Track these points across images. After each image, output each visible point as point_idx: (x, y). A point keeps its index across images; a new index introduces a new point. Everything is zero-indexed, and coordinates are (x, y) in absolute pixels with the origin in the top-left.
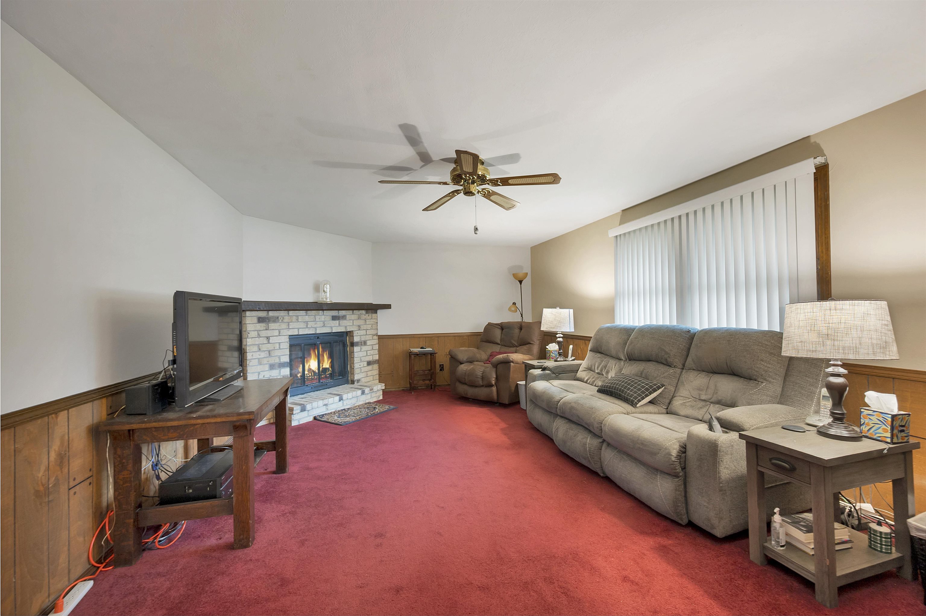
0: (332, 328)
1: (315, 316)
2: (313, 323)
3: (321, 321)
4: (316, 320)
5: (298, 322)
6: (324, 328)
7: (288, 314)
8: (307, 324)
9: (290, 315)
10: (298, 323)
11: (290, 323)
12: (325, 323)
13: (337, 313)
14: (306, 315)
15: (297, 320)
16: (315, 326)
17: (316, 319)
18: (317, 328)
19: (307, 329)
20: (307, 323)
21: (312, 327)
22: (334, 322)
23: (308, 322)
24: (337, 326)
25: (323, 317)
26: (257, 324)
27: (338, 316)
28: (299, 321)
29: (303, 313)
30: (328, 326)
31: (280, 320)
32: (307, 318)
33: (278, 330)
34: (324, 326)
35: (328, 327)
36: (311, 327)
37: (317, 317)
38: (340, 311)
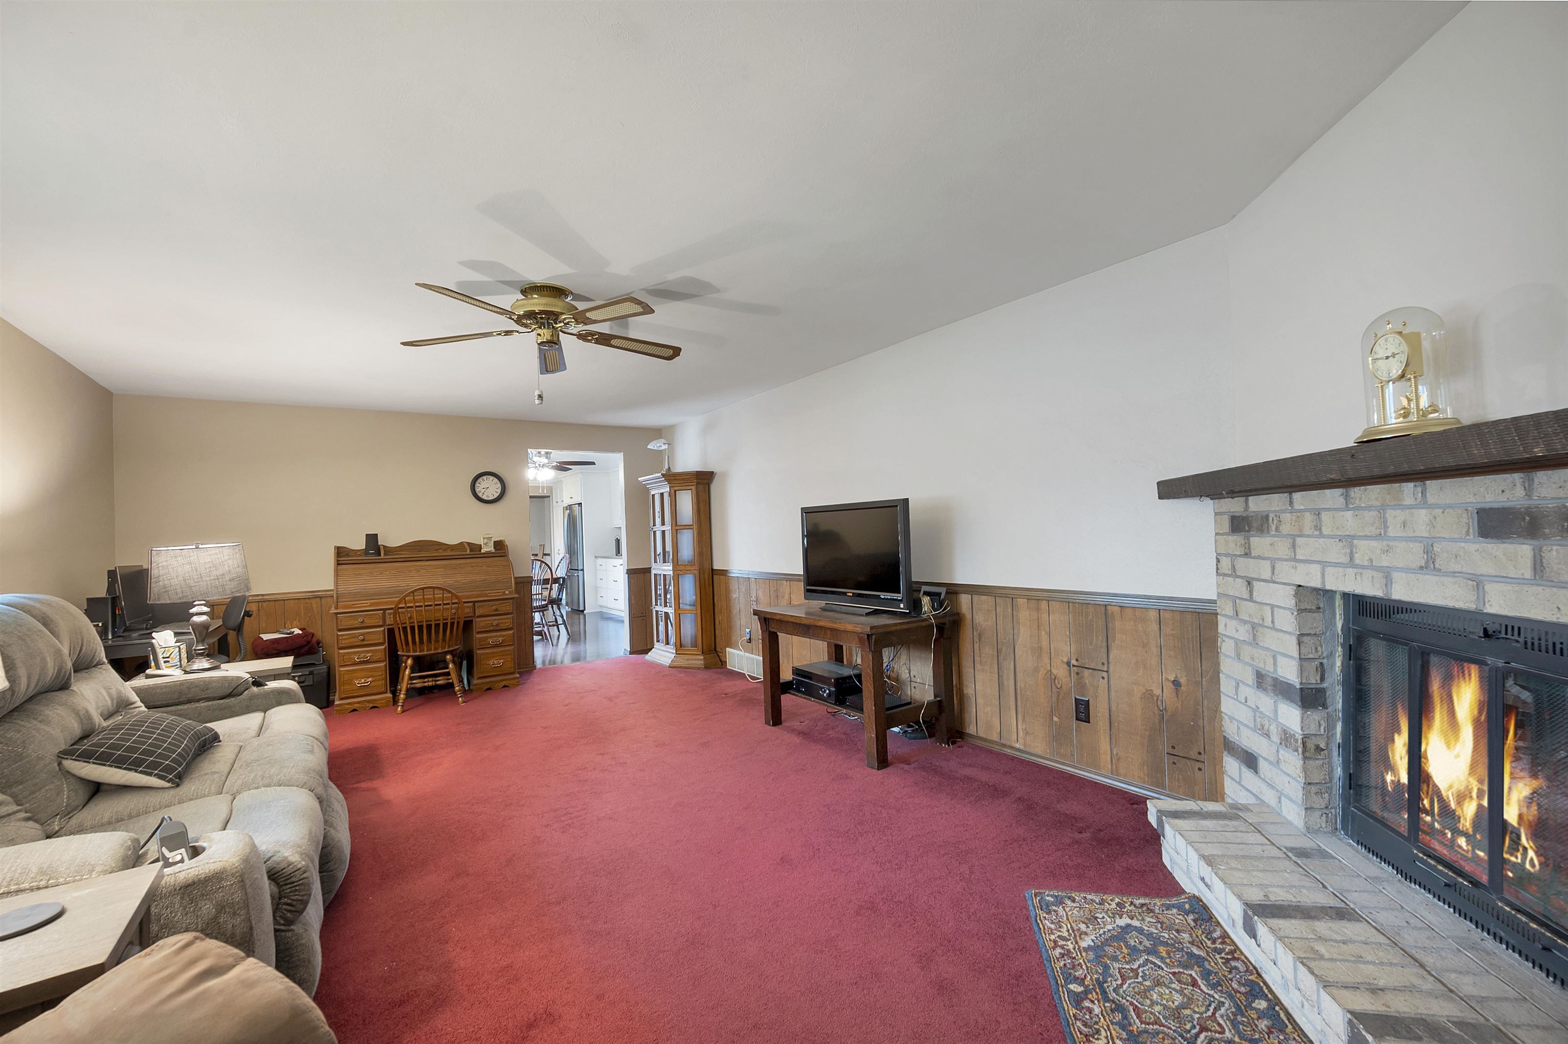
0: (1478, 583)
1: (1382, 509)
2: (1374, 543)
3: (1415, 539)
4: (1391, 533)
5: (1321, 535)
6: (1430, 579)
7: (1291, 503)
8: (1352, 546)
9: (1297, 506)
10: (1321, 540)
11: (1299, 540)
12: (1437, 548)
13: (1520, 492)
14: (1347, 508)
15: (1318, 528)
16: (1385, 561)
17: (1386, 527)
18: (1396, 575)
19: (1351, 571)
20: (1348, 540)
21: (1371, 567)
22: (1497, 549)
23: (1354, 537)
24: (1521, 581)
25: (1422, 515)
26: (1230, 537)
27: (1528, 511)
28: (1326, 531)
29: (1332, 497)
30: (1457, 568)
31: (1273, 527)
32: (1349, 521)
33: (1268, 562)
34: (1430, 565)
35: (1454, 574)
36: (1366, 563)
37: (1395, 517)
38: (1541, 476)
